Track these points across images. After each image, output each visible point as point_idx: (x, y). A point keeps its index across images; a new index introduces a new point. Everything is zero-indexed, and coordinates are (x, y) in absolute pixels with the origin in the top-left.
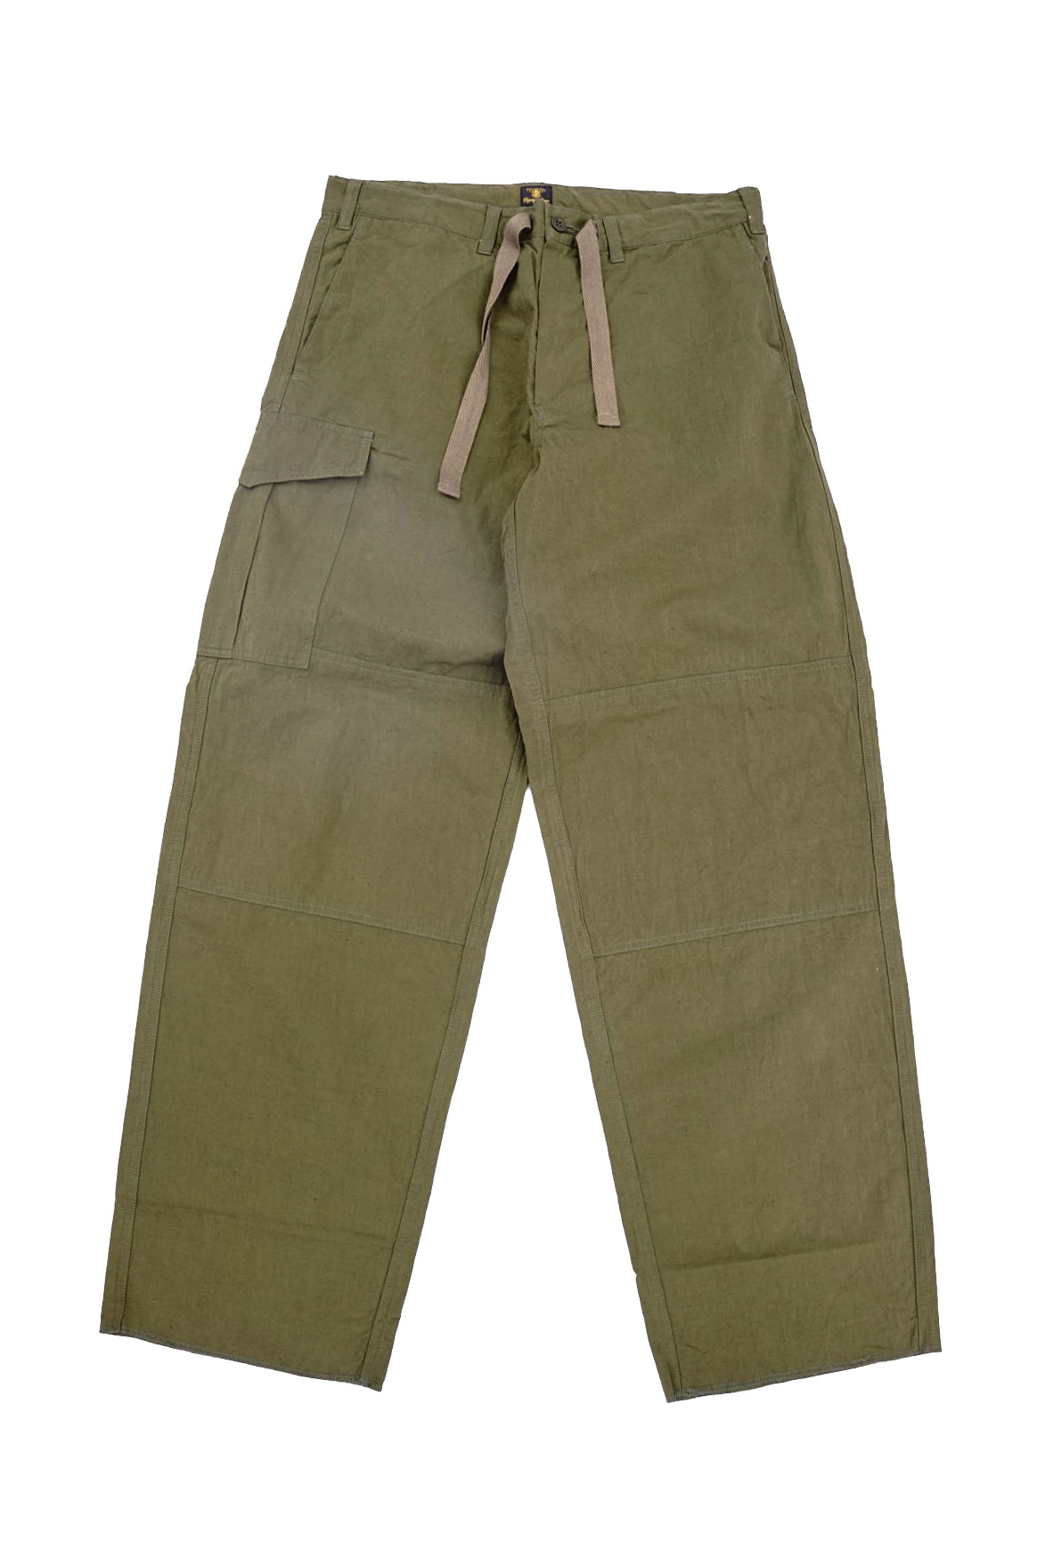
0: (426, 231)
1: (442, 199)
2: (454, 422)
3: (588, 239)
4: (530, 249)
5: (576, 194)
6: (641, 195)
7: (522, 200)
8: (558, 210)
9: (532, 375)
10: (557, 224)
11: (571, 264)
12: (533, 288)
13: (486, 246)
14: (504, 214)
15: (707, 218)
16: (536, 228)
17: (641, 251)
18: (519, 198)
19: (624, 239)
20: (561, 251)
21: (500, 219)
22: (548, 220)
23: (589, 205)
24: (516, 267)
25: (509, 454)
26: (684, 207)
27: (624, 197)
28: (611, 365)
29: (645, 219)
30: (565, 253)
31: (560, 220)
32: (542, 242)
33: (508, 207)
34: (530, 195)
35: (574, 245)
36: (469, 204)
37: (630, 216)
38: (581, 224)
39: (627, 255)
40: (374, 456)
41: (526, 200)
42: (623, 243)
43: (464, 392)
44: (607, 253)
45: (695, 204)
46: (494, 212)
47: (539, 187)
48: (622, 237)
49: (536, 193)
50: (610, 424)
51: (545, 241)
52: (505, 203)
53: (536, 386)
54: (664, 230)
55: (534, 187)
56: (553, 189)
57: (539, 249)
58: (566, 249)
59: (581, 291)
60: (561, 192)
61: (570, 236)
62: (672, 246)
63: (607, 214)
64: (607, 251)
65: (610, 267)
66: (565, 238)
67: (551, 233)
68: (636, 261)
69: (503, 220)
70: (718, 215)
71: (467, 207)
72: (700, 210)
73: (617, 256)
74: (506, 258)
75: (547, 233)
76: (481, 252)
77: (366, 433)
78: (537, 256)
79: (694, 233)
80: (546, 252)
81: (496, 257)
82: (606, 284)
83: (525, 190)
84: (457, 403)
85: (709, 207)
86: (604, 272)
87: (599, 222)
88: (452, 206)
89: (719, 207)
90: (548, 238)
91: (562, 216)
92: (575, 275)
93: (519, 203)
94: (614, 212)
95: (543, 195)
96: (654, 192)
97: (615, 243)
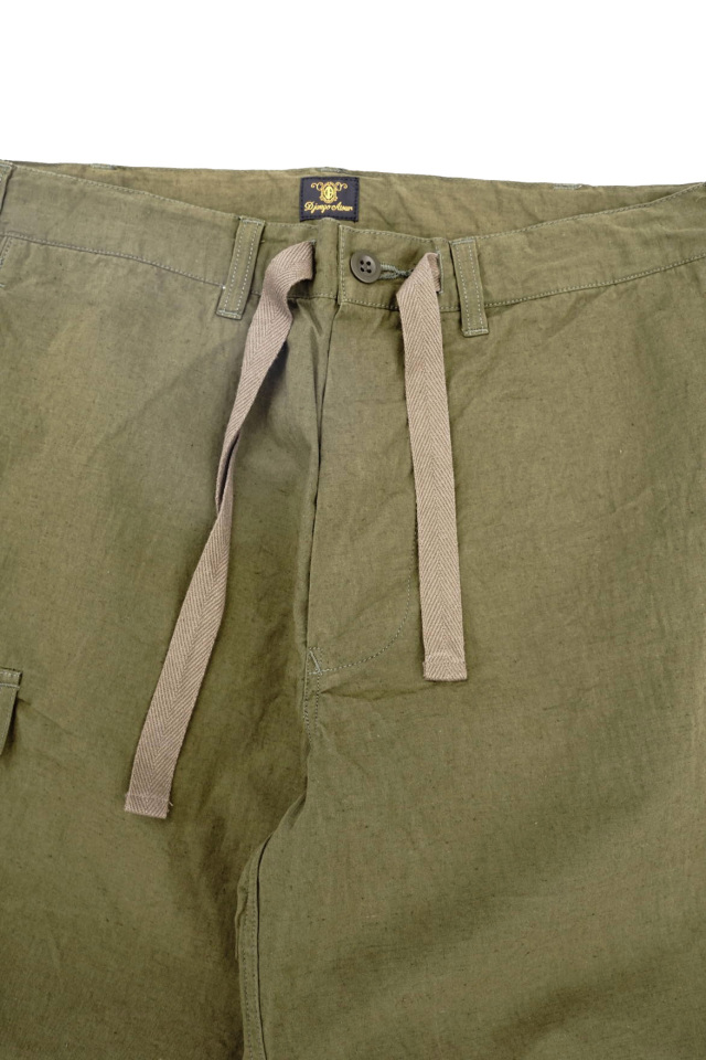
0: (121, 272)
1: (156, 204)
2: (163, 662)
3: (420, 297)
4: (310, 324)
5: (403, 190)
6: (525, 194)
7: (302, 208)
8: (365, 237)
9: (302, 584)
10: (361, 267)
11: (385, 345)
12: (310, 405)
13: (233, 301)
14: (269, 234)
15: (646, 243)
16: (322, 278)
17: (519, 310)
18: (297, 204)
19: (489, 288)
20: (369, 321)
21: (260, 244)
22: (344, 262)
23: (427, 216)
24: (285, 349)
25: (264, 712)
26: (605, 218)
27: (492, 197)
28: (456, 549)
29: (531, 244)
30: (376, 324)
31: (368, 259)
32: (331, 310)
33: (275, 219)
34: (316, 197)
35: (392, 306)
36: (204, 212)
37: (503, 238)
38: (411, 260)
39: (495, 318)
40: (21, 716)
41: (310, 207)
42: (486, 293)
43: (181, 602)
44: (456, 316)
45: (625, 212)
46: (250, 230)
47: (333, 179)
48: (484, 282)
49: (329, 192)
50: (448, 677)
51: (337, 306)
52: (272, 212)
53: (310, 609)
54: (565, 268)
55: (325, 179)
56: (362, 185)
57: (325, 326)
58: (380, 314)
59: (405, 398)
60: (375, 188)
61: (386, 289)
62: (579, 299)
63: (460, 234)
64: (455, 315)
65: (460, 345)
66: (377, 293)
67: (350, 289)
68: (510, 332)
69: (266, 246)
70: (668, 237)
71: (200, 221)
72: (633, 224)
73: (476, 324)
74: (267, 332)
75: (341, 293)
76: (222, 312)
77: (7, 674)
78: (321, 339)
79: (620, 272)
80: (338, 326)
81: (249, 323)
82: (453, 384)
83: (308, 184)
84: (167, 625)
85: (650, 220)
86: (449, 356)
87: (442, 253)
88: (174, 217)
89: (669, 219)
90: (343, 301)
91: (374, 249)
92: (393, 367)
93: (296, 212)
94: (473, 228)
95: (343, 197)
96: (551, 186)
97: (471, 295)
